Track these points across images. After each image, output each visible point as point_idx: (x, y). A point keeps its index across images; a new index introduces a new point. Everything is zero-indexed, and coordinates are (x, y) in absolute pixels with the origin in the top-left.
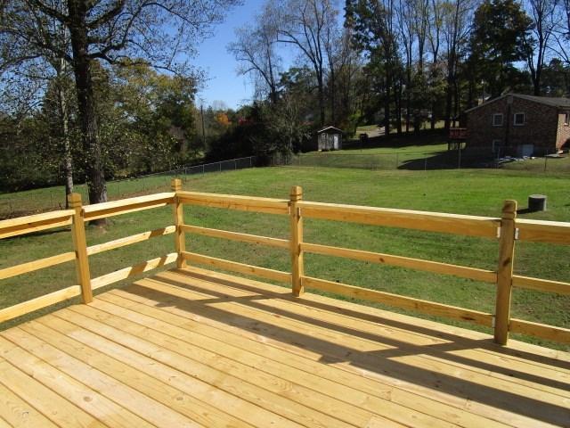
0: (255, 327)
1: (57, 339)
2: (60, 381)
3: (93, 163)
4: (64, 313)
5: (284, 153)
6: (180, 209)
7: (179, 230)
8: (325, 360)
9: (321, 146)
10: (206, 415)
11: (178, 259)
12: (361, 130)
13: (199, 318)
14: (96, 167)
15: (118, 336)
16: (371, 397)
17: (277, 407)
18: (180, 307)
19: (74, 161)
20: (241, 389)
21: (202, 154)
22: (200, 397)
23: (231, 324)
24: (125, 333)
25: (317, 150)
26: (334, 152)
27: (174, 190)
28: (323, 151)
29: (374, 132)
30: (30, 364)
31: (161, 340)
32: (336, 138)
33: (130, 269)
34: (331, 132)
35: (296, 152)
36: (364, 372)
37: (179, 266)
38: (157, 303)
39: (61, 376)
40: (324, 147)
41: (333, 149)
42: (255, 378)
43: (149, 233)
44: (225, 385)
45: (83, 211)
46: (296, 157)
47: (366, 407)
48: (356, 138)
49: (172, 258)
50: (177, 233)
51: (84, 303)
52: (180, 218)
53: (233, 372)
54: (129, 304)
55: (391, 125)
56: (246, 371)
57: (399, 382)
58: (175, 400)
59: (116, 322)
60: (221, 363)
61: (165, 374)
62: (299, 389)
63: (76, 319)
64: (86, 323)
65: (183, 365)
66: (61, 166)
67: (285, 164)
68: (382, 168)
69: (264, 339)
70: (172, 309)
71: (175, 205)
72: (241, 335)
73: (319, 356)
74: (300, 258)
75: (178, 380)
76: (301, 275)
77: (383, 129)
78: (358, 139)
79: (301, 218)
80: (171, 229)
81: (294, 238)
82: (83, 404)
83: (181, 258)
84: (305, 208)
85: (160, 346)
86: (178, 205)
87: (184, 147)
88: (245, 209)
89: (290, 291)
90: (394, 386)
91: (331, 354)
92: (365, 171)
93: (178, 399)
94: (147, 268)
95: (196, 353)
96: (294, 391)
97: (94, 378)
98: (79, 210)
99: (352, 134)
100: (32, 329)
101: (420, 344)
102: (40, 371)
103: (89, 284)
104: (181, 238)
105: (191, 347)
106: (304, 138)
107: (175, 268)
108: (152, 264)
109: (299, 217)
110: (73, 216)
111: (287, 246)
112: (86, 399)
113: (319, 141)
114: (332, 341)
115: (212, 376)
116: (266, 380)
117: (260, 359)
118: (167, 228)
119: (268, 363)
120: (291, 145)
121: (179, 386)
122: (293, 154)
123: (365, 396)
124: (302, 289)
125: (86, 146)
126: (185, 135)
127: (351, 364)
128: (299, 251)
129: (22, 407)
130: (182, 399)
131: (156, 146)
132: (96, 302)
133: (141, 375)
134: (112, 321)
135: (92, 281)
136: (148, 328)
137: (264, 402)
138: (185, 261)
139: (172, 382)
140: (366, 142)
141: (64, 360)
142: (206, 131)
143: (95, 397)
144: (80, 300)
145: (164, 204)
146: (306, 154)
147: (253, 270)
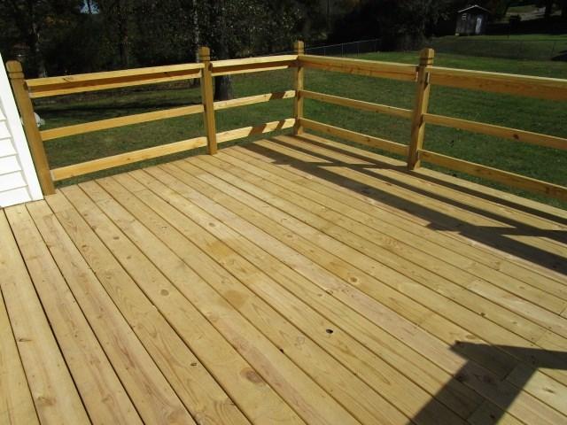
0: (366, 191)
1: (187, 178)
2: (189, 208)
3: (219, 37)
4: (193, 160)
5: (415, 36)
6: (300, 74)
7: (298, 95)
8: (433, 227)
9: (459, 30)
10: (312, 251)
11: (295, 125)
12: (512, 11)
13: (311, 177)
14: (222, 42)
15: (238, 183)
16: (477, 264)
17: (379, 256)
18: (294, 166)
19: (202, 36)
20: (346, 237)
21: (324, 35)
22: (309, 238)
23: (342, 185)
24: (244, 181)
25: (453, 34)
26: (474, 37)
27: (296, 53)
28: (461, 35)
29: (529, 14)
30: (167, 194)
31: (276, 190)
32: (479, 20)
33: (250, 128)
34: (474, 13)
35: (428, 35)
36: (474, 243)
37: (295, 132)
38: (273, 161)
39: (191, 206)
40: (463, 31)
41: (473, 34)
42: (361, 231)
43: (270, 95)
44: (332, 232)
45: (211, 65)
46: (427, 42)
47: (470, 270)
48: (505, 21)
49: (289, 123)
50: (296, 99)
51: (209, 154)
52: (300, 83)
53: (340, 223)
54: (248, 159)
55: (554, 5)
56: (352, 225)
57: (511, 257)
58: (286, 237)
59: (237, 171)
60: (329, 215)
61: (278, 216)
62: (403, 246)
63: (203, 165)
64: (210, 169)
65: (294, 211)
66: (190, 40)
67: (413, 50)
68: (530, 59)
69: (373, 201)
70: (287, 167)
71: (296, 69)
72: (351, 196)
73: (428, 223)
74: (421, 130)
75: (290, 223)
76: (419, 148)
77: (543, 10)
78: (508, 22)
79: (429, 85)
80: (290, 94)
81: (417, 107)
82: (208, 228)
83: (298, 124)
84: (434, 74)
85: (274, 195)
86: (299, 68)
87: (307, 27)
88: (368, 74)
89: (405, 164)
90: (505, 259)
91: (439, 222)
92: (508, 61)
93: (289, 236)
94: (266, 130)
95: (305, 203)
96: (397, 247)
97: (218, 211)
98: (208, 64)
99: (500, 16)
100: (168, 168)
101: (543, 228)
102: (175, 200)
103: (215, 137)
104: (300, 103)
105: (302, 198)
106: (441, 19)
107: (292, 133)
108: (271, 126)
109: (426, 84)
110: (202, 69)
111: (409, 116)
112: (211, 224)
113: (458, 23)
114: (444, 212)
115: (321, 224)
116: (371, 234)
117: (367, 217)
118: (287, 92)
119: (375, 221)
120: (424, 27)
121: (290, 227)
122: (423, 37)
123: (471, 262)
124: (418, 163)
125: (213, 19)
126: (308, 14)
127: (460, 234)
128: (422, 121)
129: (161, 223)
130: (291, 237)
131: (278, 23)
132: (220, 154)
133: (257, 214)
134: (233, 170)
135: (217, 135)
136: (264, 179)
137: (366, 250)
138: (301, 128)
139: (284, 223)
140: (517, 27)
141: (194, 194)
142: (331, 10)
143: (218, 225)
144: (206, 151)
145: (286, 67)
146: (441, 38)
147: (369, 140)
